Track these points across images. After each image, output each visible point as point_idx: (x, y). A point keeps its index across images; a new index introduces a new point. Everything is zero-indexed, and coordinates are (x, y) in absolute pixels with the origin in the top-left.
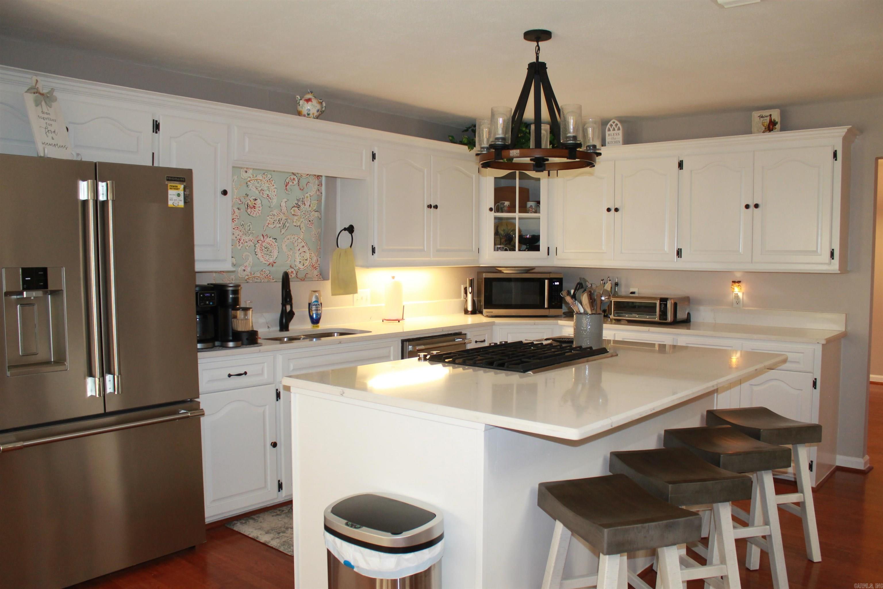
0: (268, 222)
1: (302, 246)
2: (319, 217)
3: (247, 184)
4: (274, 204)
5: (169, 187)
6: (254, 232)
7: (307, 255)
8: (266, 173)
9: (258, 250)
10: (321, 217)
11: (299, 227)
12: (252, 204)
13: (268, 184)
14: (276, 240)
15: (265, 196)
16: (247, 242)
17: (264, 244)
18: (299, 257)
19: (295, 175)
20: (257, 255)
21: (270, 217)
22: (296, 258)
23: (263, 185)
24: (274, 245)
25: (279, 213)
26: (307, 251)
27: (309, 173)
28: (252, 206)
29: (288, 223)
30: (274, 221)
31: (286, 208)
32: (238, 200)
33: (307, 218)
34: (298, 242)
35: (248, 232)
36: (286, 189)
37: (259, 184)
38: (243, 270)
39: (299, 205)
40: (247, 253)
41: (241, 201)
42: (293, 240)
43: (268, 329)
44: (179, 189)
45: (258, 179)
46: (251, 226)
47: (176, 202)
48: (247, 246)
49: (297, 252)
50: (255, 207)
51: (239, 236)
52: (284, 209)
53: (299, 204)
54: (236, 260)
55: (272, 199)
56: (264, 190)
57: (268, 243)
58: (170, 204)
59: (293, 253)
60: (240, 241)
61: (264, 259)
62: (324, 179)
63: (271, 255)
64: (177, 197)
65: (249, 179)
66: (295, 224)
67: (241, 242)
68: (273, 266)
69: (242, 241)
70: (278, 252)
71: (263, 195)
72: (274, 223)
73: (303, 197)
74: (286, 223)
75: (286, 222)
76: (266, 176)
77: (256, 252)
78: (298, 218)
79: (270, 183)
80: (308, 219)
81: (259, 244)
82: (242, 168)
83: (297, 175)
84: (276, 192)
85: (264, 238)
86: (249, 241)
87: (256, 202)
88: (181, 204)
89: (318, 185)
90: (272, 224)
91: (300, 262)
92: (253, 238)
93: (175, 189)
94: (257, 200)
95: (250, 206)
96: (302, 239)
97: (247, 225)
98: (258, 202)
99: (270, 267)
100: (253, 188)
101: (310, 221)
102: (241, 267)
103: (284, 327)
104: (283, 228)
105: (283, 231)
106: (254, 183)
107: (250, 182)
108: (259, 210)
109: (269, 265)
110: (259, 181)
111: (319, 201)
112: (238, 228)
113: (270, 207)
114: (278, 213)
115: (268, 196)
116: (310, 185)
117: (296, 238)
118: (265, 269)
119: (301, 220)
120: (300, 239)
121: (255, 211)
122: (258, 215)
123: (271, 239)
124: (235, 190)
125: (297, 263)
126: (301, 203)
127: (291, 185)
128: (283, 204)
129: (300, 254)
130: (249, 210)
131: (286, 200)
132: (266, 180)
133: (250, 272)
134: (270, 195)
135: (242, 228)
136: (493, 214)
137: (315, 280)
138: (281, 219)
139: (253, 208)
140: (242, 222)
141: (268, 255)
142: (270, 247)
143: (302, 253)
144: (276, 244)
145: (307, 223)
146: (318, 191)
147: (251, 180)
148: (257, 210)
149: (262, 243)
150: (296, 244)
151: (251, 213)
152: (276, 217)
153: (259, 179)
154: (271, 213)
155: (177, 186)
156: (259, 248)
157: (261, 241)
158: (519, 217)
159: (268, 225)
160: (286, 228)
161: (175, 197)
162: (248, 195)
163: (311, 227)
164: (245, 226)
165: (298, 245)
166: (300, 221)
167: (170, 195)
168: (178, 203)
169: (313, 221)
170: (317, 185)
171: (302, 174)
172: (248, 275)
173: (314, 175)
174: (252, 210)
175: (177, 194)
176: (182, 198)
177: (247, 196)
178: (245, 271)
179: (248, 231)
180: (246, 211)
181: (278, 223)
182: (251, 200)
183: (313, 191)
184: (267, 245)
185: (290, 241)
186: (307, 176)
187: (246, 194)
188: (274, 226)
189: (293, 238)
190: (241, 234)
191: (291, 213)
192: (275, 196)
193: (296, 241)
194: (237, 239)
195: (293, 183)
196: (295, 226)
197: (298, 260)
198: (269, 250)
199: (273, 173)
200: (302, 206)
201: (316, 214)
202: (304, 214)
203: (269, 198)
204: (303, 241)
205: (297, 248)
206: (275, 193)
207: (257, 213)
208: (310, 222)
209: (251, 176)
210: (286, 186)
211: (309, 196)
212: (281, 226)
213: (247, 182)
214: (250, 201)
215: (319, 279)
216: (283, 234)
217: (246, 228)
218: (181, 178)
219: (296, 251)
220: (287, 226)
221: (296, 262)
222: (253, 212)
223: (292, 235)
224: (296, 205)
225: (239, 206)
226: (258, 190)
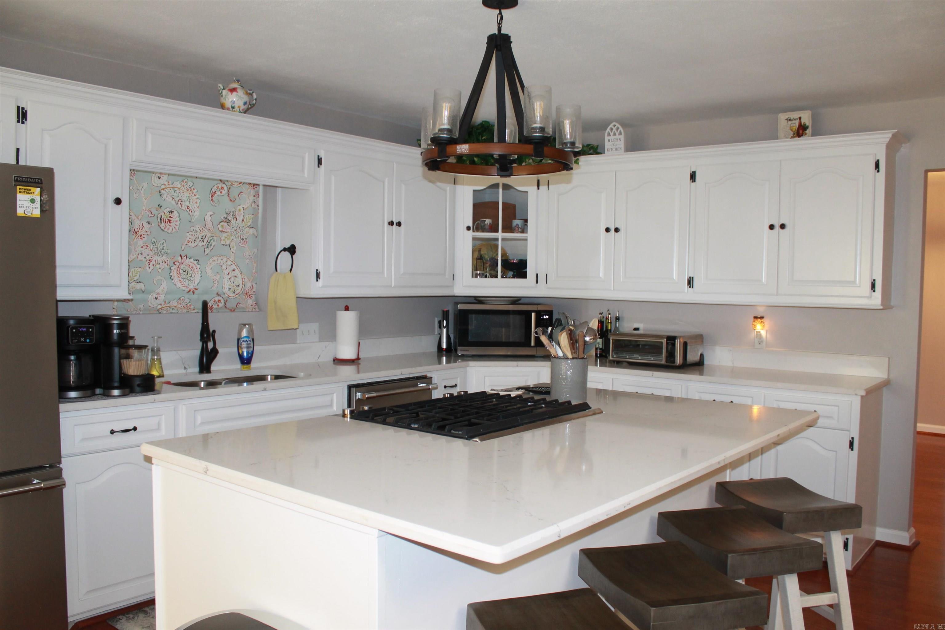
0: (188, 239)
1: (232, 269)
2: (255, 234)
3: (160, 193)
4: (196, 217)
5: (18, 190)
6: (169, 251)
7: (239, 281)
8: (186, 180)
9: (174, 274)
10: (257, 235)
11: (228, 246)
12: (167, 217)
13: (188, 193)
14: (198, 261)
15: (184, 208)
16: (160, 264)
17: (182, 267)
18: (228, 282)
19: (224, 183)
20: (172, 279)
21: (191, 233)
22: (224, 284)
23: (182, 195)
24: (195, 268)
25: (203, 229)
26: (239, 275)
27: (243, 181)
28: (167, 220)
29: (214, 241)
30: (196, 238)
31: (211, 223)
32: (148, 213)
33: (239, 235)
34: (227, 265)
35: (160, 252)
36: (212, 200)
37: (176, 193)
38: (155, 297)
39: (228, 220)
40: (160, 277)
41: (152, 213)
42: (221, 262)
43: (185, 370)
44: (34, 193)
45: (175, 187)
46: (165, 245)
47: (29, 210)
48: (160, 269)
49: (226, 276)
50: (171, 221)
51: (149, 256)
52: (209, 225)
53: (229, 218)
54: (144, 286)
55: (193, 211)
56: (183, 201)
57: (188, 265)
58: (20, 212)
59: (220, 277)
60: (151, 262)
61: (183, 285)
62: (261, 188)
63: (192, 279)
64: (30, 203)
65: (163, 187)
66: (223, 242)
67: (151, 264)
68: (194, 293)
69: (153, 262)
70: (201, 277)
71: (181, 206)
72: (196, 241)
73: (234, 210)
74: (212, 241)
75: (211, 240)
76: (186, 184)
77: (171, 276)
78: (228, 235)
79: (191, 193)
80: (241, 237)
81: (175, 267)
82: (154, 173)
83: (226, 183)
84: (198, 203)
85: (182, 260)
86: (162, 262)
87: (172, 215)
88: (37, 213)
89: (254, 196)
90: (193, 242)
91: (230, 288)
92: (167, 259)
93: (27, 193)
94: (173, 213)
95: (163, 220)
96: (232, 261)
97: (160, 243)
98: (175, 214)
99: (191, 296)
100: (168, 198)
101: (242, 239)
102: (151, 294)
103: (205, 368)
104: (207, 247)
105: (207, 251)
106: (169, 192)
107: (164, 190)
108: (176, 225)
109: (189, 292)
110: (176, 189)
111: (255, 215)
112: (147, 246)
113: (190, 221)
114: (201, 229)
115: (187, 208)
116: (243, 195)
117: (225, 260)
118: (184, 297)
119: (232, 237)
120: (230, 260)
121: (170, 226)
122: (174, 230)
123: (192, 260)
124: (144, 200)
125: (226, 290)
126: (231, 217)
127: (218, 196)
128: (208, 218)
129: (230, 279)
130: (163, 225)
131: (211, 213)
132: (186, 189)
133: (163, 301)
134: (190, 207)
135: (153, 247)
136: (471, 234)
137: (249, 311)
138: (204, 237)
139: (168, 223)
140: (154, 240)
141: (188, 279)
142: (190, 270)
143: (232, 278)
144: (198, 266)
145: (240, 241)
146: (253, 203)
147: (166, 188)
148: (173, 224)
149: (180, 265)
150: (224, 267)
151: (165, 228)
152: (198, 234)
153: (177, 187)
154: (192, 229)
155: (30, 190)
156: (175, 271)
157: (179, 262)
158: (503, 237)
159: (187, 243)
160: (212, 247)
161: (27, 204)
162: (161, 206)
163: (244, 247)
164: (157, 245)
165: (227, 268)
166: (230, 239)
167: (20, 200)
168: (33, 210)
169: (247, 239)
170: (252, 196)
171: (233, 182)
172: (161, 304)
173: (248, 183)
174: (167, 225)
175: (30, 199)
176: (38, 204)
177: (161, 208)
178: (158, 299)
179: (161, 250)
180: (159, 226)
181: (200, 241)
182: (165, 211)
183: (248, 203)
184: (186, 267)
185: (217, 263)
186: (240, 184)
187: (159, 205)
188: (196, 244)
189: (221, 259)
190: (151, 253)
191: (218, 229)
192: (197, 208)
193: (225, 263)
194: (146, 259)
195: (221, 192)
196: (224, 245)
197: (227, 285)
198: (188, 274)
199: (194, 180)
200: (233, 221)
201: (252, 231)
202: (235, 230)
203: (189, 211)
204: (234, 264)
205: (226, 272)
206: (198, 205)
207: (174, 228)
208: (243, 241)
209: (166, 183)
210: (212, 196)
211: (242, 209)
212: (205, 245)
213: (160, 189)
214: (165, 213)
215: (254, 310)
216: (208, 254)
217: (158, 247)
218: (36, 179)
219: (224, 276)
220: (213, 245)
221: (225, 288)
222: (168, 226)
223: (219, 256)
224: (225, 220)
225: (150, 220)
226: (175, 201)
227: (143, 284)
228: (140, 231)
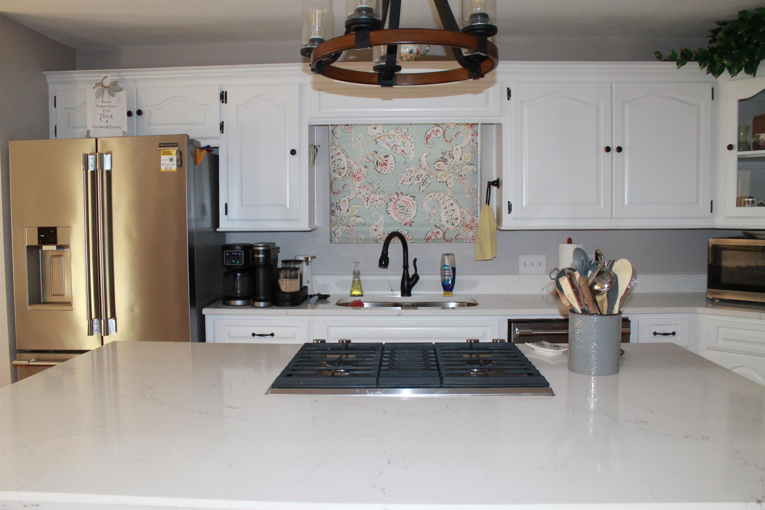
0: (403, 178)
1: (450, 203)
2: (474, 170)
3: (375, 141)
4: (410, 160)
5: (162, 153)
6: (384, 190)
7: (457, 214)
8: (401, 128)
9: (391, 209)
10: (477, 171)
11: (445, 183)
12: (383, 161)
13: (403, 139)
14: (414, 197)
15: (399, 151)
16: (377, 201)
17: (398, 203)
18: (445, 216)
19: (440, 126)
20: (389, 214)
21: (406, 173)
22: (441, 217)
23: (396, 141)
24: (411, 203)
25: (418, 169)
26: (458, 210)
27: (459, 122)
28: (382, 164)
29: (430, 179)
30: (411, 177)
31: (427, 163)
32: (365, 159)
33: (457, 172)
34: (444, 200)
35: (377, 191)
36: (427, 143)
37: (391, 139)
38: (374, 229)
39: (445, 159)
40: (378, 212)
41: (368, 159)
42: (438, 198)
44: (172, 154)
45: (390, 134)
46: (381, 184)
47: (169, 166)
48: (377, 205)
49: (443, 210)
50: (387, 164)
51: (367, 195)
52: (424, 164)
53: (445, 157)
54: (363, 220)
55: (408, 154)
56: (398, 146)
57: (404, 201)
58: (163, 168)
59: (437, 211)
60: (369, 199)
61: (399, 218)
62: (479, 126)
63: (408, 213)
64: (170, 161)
65: (378, 136)
66: (438, 180)
67: (369, 201)
68: (411, 225)
69: (371, 200)
70: (417, 211)
71: (396, 151)
72: (411, 180)
73: (450, 149)
74: (428, 179)
75: (426, 178)
76: (400, 131)
77: (388, 211)
78: (445, 173)
79: (405, 138)
80: (458, 174)
81: (391, 203)
82: (369, 125)
83: (442, 126)
84: (413, 146)
85: (398, 196)
86: (379, 199)
87: (387, 159)
88: (174, 168)
89: (473, 135)
90: (408, 181)
91: (448, 221)
92: (384, 197)
93: (167, 154)
94: (388, 157)
95: (379, 163)
96: (450, 196)
97: (376, 183)
98: (391, 158)
99: (408, 226)
100: (383, 145)
101: (461, 176)
102: (371, 227)
103: (406, 291)
104: (423, 185)
105: (423, 188)
106: (384, 139)
107: (379, 138)
108: (392, 167)
109: (406, 224)
110: (391, 136)
111: (474, 152)
112: (364, 186)
113: (405, 163)
114: (416, 169)
115: (402, 152)
116: (460, 135)
117: (442, 195)
118: (402, 229)
119: (450, 175)
120: (448, 196)
121: (386, 168)
122: (390, 172)
123: (408, 197)
124: (361, 148)
125: (444, 223)
126: (447, 157)
127: (433, 138)
128: (423, 159)
129: (447, 212)
130: (379, 168)
131: (426, 154)
132: (401, 135)
133: (382, 232)
134: (405, 150)
135: (370, 187)
137: (466, 242)
138: (420, 175)
139: (384, 165)
140: (370, 181)
141: (404, 214)
142: (406, 205)
143: (450, 211)
144: (415, 202)
145: (458, 178)
146: (471, 141)
147: (381, 136)
148: (389, 167)
149: (396, 201)
150: (441, 202)
151: (381, 170)
152: (413, 173)
153: (391, 134)
154: (407, 170)
155: (170, 152)
156: (391, 206)
157: (395, 199)
159: (402, 182)
160: (427, 185)
161: (168, 162)
162: (377, 152)
163: (463, 183)
164: (373, 185)
165: (444, 203)
166: (447, 176)
167: (163, 160)
168: (171, 166)
169: (466, 175)
170: (470, 135)
171: (448, 124)
172: (380, 235)
173: (466, 124)
174: (383, 167)
175: (169, 159)
176: (175, 162)
177: (377, 154)
178: (377, 231)
179: (377, 189)
180: (375, 169)
181: (416, 179)
182: (381, 157)
183: (465, 142)
184: (403, 203)
185: (433, 199)
186: (457, 126)
187: (375, 152)
188: (411, 182)
189: (438, 195)
190: (369, 192)
191: (435, 168)
192: (412, 150)
193: (442, 198)
194: (364, 197)
195: (436, 135)
196: (440, 182)
197: (444, 218)
198: (404, 209)
199: (409, 127)
200: (450, 160)
201: (471, 168)
202: (452, 168)
203: (404, 154)
204: (452, 199)
205: (443, 206)
206: (413, 148)
207: (389, 170)
208: (462, 177)
209: (382, 132)
210: (427, 139)
211: (460, 148)
212: (421, 183)
213: (376, 138)
214: (380, 158)
215: (472, 241)
216: (423, 191)
217: (375, 186)
218: (173, 143)
219: (441, 210)
220: (428, 182)
221: (442, 221)
222: (384, 169)
223: (435, 192)
224: (441, 159)
225: (366, 164)
226: (390, 146)
227: (362, 218)
228: (358, 174)
